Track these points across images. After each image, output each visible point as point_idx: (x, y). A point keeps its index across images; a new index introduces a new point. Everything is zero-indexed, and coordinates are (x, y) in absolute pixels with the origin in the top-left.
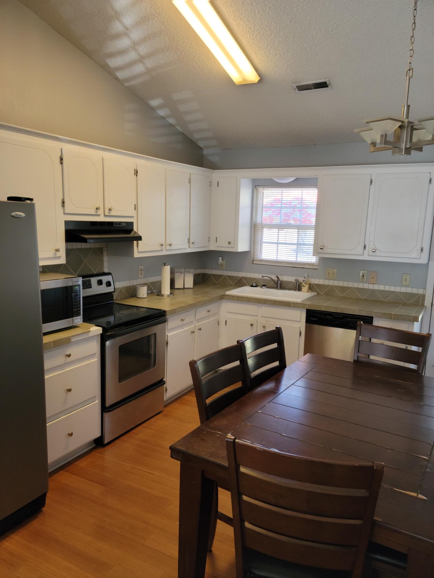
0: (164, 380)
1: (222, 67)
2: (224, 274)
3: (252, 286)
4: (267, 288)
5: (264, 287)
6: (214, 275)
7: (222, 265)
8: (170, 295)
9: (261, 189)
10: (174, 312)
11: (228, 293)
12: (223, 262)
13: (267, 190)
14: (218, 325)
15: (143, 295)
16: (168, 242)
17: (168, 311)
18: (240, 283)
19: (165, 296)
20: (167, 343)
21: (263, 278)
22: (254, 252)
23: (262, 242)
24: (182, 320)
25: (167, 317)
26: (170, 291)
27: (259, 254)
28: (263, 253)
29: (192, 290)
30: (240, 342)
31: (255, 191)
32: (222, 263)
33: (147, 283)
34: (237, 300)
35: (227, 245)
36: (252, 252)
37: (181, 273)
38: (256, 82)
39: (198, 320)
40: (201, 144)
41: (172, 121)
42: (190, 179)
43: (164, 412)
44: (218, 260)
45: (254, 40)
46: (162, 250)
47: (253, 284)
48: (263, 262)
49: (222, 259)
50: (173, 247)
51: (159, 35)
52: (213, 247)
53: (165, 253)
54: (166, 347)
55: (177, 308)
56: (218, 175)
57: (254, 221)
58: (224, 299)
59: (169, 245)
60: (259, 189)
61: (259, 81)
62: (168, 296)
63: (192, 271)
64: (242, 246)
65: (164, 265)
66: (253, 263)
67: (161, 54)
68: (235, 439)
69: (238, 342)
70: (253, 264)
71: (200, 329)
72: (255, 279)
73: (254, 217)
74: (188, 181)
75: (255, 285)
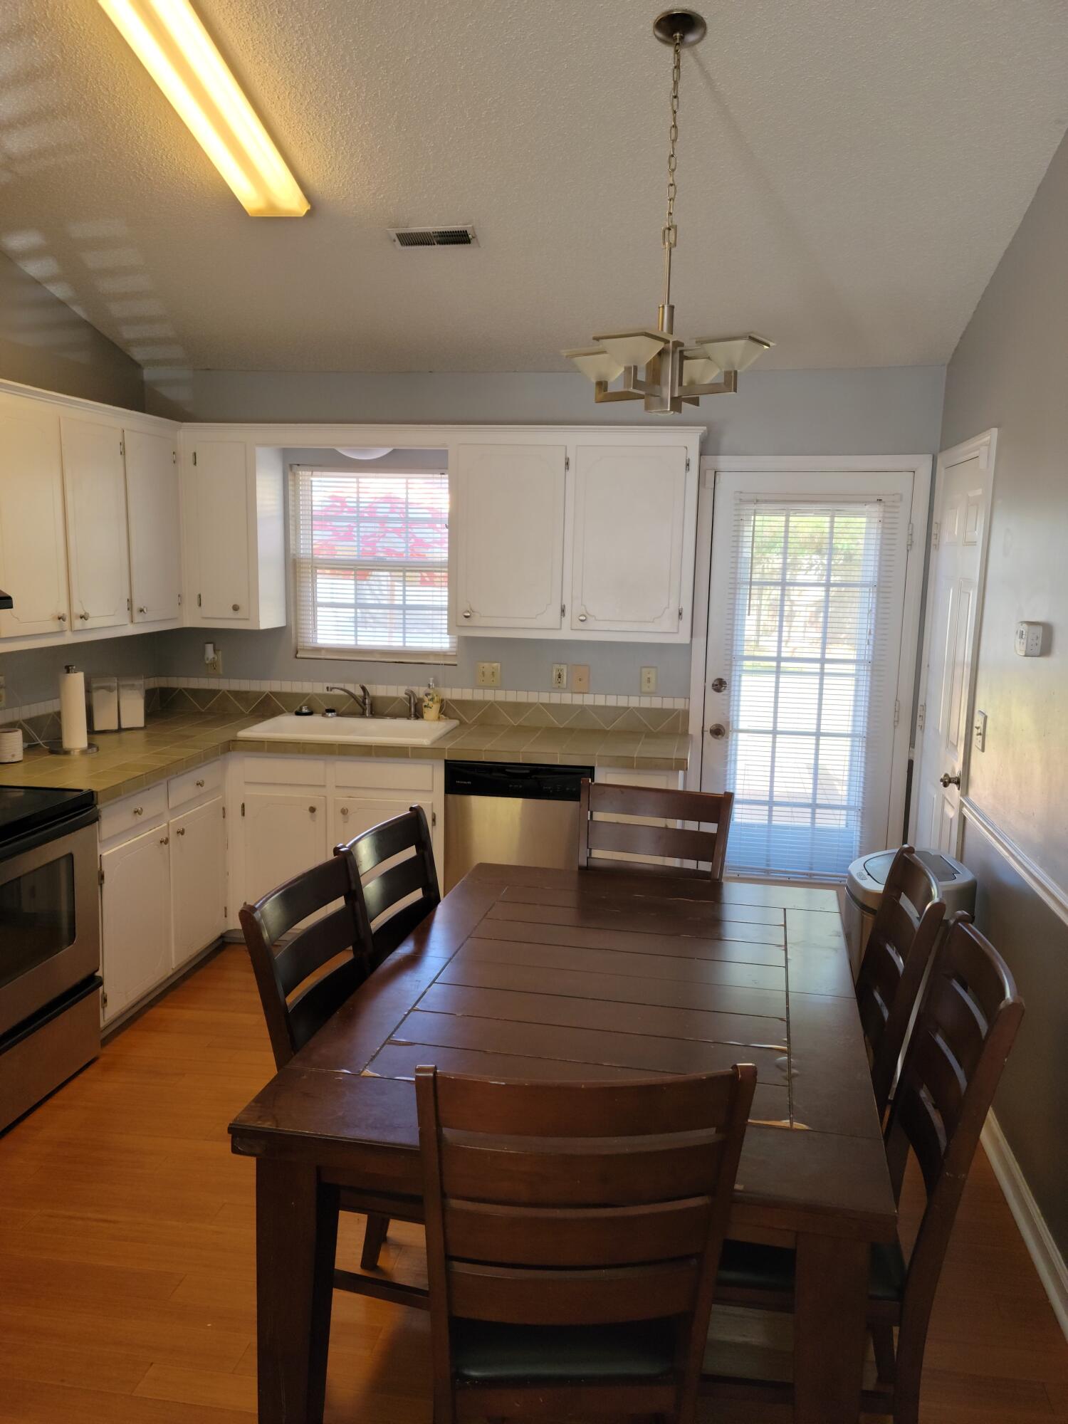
0: (99, 974)
1: (214, 169)
2: (220, 689)
3: (299, 713)
4: (338, 715)
5: (330, 715)
6: (195, 692)
7: (213, 664)
8: (90, 751)
9: (303, 475)
10: (115, 793)
11: (244, 734)
12: (216, 658)
13: (321, 476)
14: (224, 817)
15: (13, 756)
16: (78, 610)
17: (100, 791)
18: (267, 707)
19: (76, 753)
20: (102, 877)
21: (329, 692)
22: (296, 629)
23: (315, 605)
24: (135, 812)
25: (98, 807)
26: (89, 739)
27: (309, 633)
28: (318, 632)
29: (141, 734)
30: (341, 850)
31: (290, 477)
32: (214, 658)
33: (17, 722)
34: (269, 751)
35: (230, 613)
36: (293, 628)
37: (110, 689)
38: (302, 216)
39: (175, 810)
40: (138, 354)
41: (59, 291)
42: (122, 444)
43: (102, 1060)
44: (204, 651)
45: (301, 114)
46: (61, 632)
47: (301, 708)
48: (323, 652)
49: (215, 650)
50: (89, 624)
51: (45, 72)
52: (191, 619)
53: (69, 639)
54: (99, 887)
55: (124, 782)
56: (190, 435)
57: (292, 551)
58: (234, 749)
59: (81, 617)
60: (300, 472)
61: (309, 213)
62: (83, 752)
63: (140, 682)
64: (269, 617)
65: (66, 671)
66: (298, 655)
67: (46, 119)
68: (436, 1068)
69: (336, 851)
70: (296, 657)
71: (182, 832)
72: (304, 695)
73: (292, 542)
74: (118, 449)
75: (307, 711)
